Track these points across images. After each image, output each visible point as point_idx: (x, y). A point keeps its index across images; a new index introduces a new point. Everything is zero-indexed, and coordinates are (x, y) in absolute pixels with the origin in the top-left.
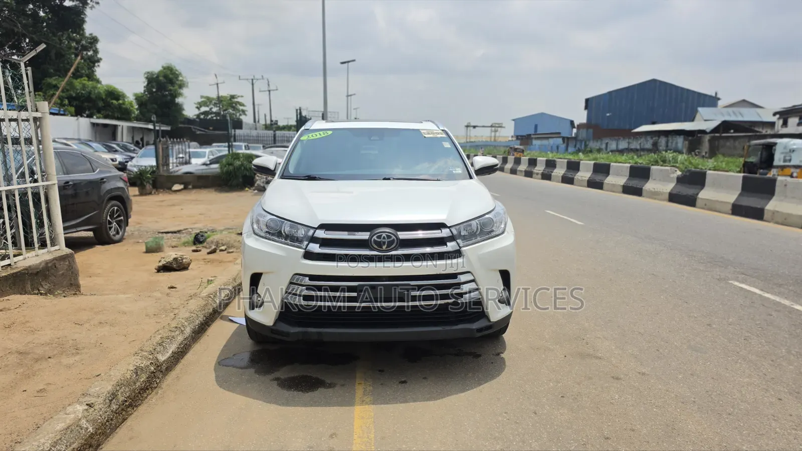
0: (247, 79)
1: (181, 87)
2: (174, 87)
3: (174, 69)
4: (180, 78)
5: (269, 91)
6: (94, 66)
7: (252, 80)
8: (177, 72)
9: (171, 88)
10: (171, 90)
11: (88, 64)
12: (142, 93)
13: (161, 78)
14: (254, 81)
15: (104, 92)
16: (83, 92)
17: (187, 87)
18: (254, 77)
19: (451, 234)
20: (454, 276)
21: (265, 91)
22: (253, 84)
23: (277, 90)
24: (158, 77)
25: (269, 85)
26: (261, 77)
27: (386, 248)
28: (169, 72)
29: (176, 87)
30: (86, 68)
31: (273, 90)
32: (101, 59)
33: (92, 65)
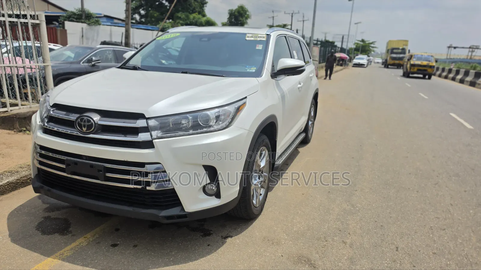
0: (289, 14)
1: (247, 18)
2: (242, 18)
3: (244, 7)
4: (248, 13)
5: (303, 21)
6: (203, 7)
7: (292, 14)
8: (246, 10)
9: (241, 19)
10: (240, 21)
11: (200, 5)
12: (226, 22)
13: (236, 13)
14: (293, 14)
15: (204, 21)
16: (194, 21)
17: (251, 18)
18: (293, 11)
19: (146, 125)
20: (142, 165)
21: (301, 21)
22: (292, 16)
23: (308, 20)
24: (234, 13)
25: (304, 17)
26: (297, 12)
27: (86, 131)
28: (241, 9)
29: (244, 18)
30: (199, 8)
31: (306, 20)
32: (207, 2)
33: (202, 5)
